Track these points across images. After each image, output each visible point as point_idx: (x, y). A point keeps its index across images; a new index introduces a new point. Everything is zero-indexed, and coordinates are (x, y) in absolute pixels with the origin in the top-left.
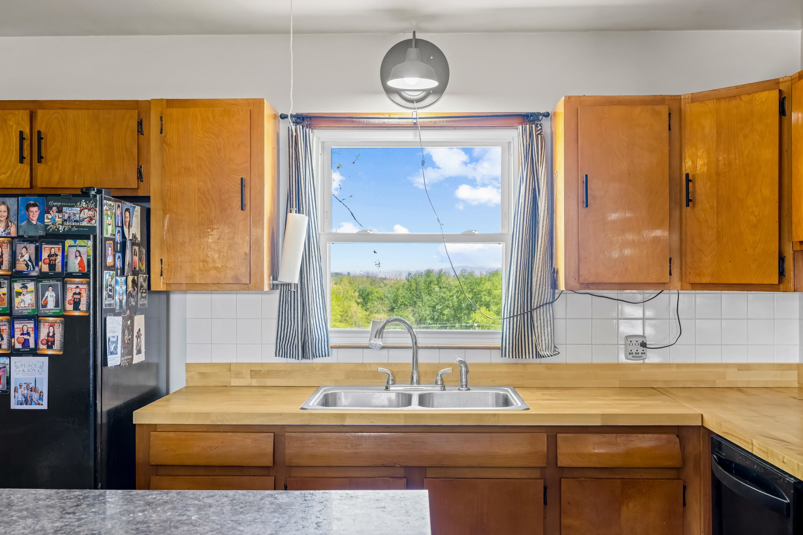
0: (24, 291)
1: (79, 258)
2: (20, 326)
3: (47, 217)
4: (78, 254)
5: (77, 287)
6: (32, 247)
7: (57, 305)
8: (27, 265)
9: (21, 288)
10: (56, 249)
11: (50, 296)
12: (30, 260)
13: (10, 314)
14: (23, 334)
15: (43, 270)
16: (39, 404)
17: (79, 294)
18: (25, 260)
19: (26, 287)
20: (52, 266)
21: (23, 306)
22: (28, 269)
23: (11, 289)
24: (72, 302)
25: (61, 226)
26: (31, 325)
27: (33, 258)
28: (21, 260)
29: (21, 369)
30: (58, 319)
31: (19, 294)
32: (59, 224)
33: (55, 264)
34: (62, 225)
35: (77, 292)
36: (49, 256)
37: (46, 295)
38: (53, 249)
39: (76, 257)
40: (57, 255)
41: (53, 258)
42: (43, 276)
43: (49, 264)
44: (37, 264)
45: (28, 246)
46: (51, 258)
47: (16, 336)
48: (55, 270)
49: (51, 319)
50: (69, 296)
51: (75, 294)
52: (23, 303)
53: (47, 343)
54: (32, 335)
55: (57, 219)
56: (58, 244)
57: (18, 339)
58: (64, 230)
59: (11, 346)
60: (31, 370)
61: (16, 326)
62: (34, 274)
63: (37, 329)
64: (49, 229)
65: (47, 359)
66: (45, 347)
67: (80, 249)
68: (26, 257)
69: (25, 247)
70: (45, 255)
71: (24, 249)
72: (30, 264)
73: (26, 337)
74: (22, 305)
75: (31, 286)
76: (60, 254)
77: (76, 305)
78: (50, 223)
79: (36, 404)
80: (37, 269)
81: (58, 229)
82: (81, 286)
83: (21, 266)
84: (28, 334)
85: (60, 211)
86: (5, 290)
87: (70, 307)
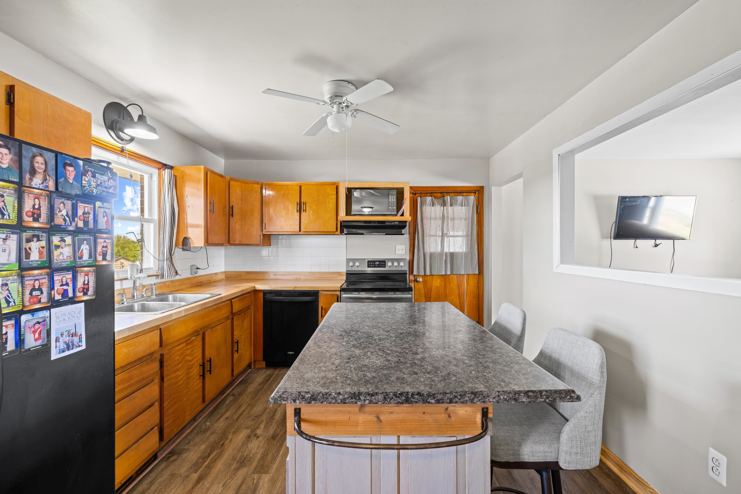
0: (63, 244)
1: (106, 218)
2: (60, 278)
3: (84, 179)
4: (105, 215)
5: (105, 241)
6: (69, 203)
7: (90, 257)
8: (65, 220)
9: (59, 241)
10: (88, 208)
11: (85, 249)
12: (67, 215)
13: (49, 267)
14: (62, 285)
15: (78, 226)
16: (79, 346)
17: (106, 247)
18: (62, 215)
19: (64, 241)
20: (86, 223)
21: (62, 258)
22: (65, 224)
23: (49, 242)
24: (101, 254)
25: (95, 189)
26: (69, 276)
27: (70, 214)
28: (59, 214)
29: (62, 319)
30: (92, 269)
31: (58, 247)
32: (93, 187)
33: (88, 221)
34: (96, 188)
35: (105, 245)
36: (84, 213)
37: (82, 248)
38: (86, 208)
39: (104, 216)
40: (89, 214)
41: (87, 216)
42: (78, 231)
43: (84, 220)
44: (74, 220)
45: (65, 202)
46: (85, 215)
47: (56, 288)
48: (88, 226)
49: (86, 269)
50: (99, 249)
51: (103, 247)
52: (62, 256)
53: (83, 291)
54: (71, 285)
55: (92, 183)
57: (57, 290)
58: (97, 193)
59: (51, 298)
60: (71, 318)
61: (56, 278)
62: (71, 228)
63: (75, 279)
64: (85, 190)
65: (82, 305)
66: (82, 294)
67: (106, 210)
68: (64, 212)
69: (63, 203)
70: (80, 212)
71: (62, 205)
72: (67, 219)
73: (65, 287)
74: (61, 257)
75: (69, 239)
77: (105, 256)
78: (87, 185)
79: (77, 347)
80: (74, 224)
81: (92, 191)
82: (107, 241)
83: (58, 221)
84: (67, 284)
85: (94, 176)
86: (43, 243)
87: (100, 258)
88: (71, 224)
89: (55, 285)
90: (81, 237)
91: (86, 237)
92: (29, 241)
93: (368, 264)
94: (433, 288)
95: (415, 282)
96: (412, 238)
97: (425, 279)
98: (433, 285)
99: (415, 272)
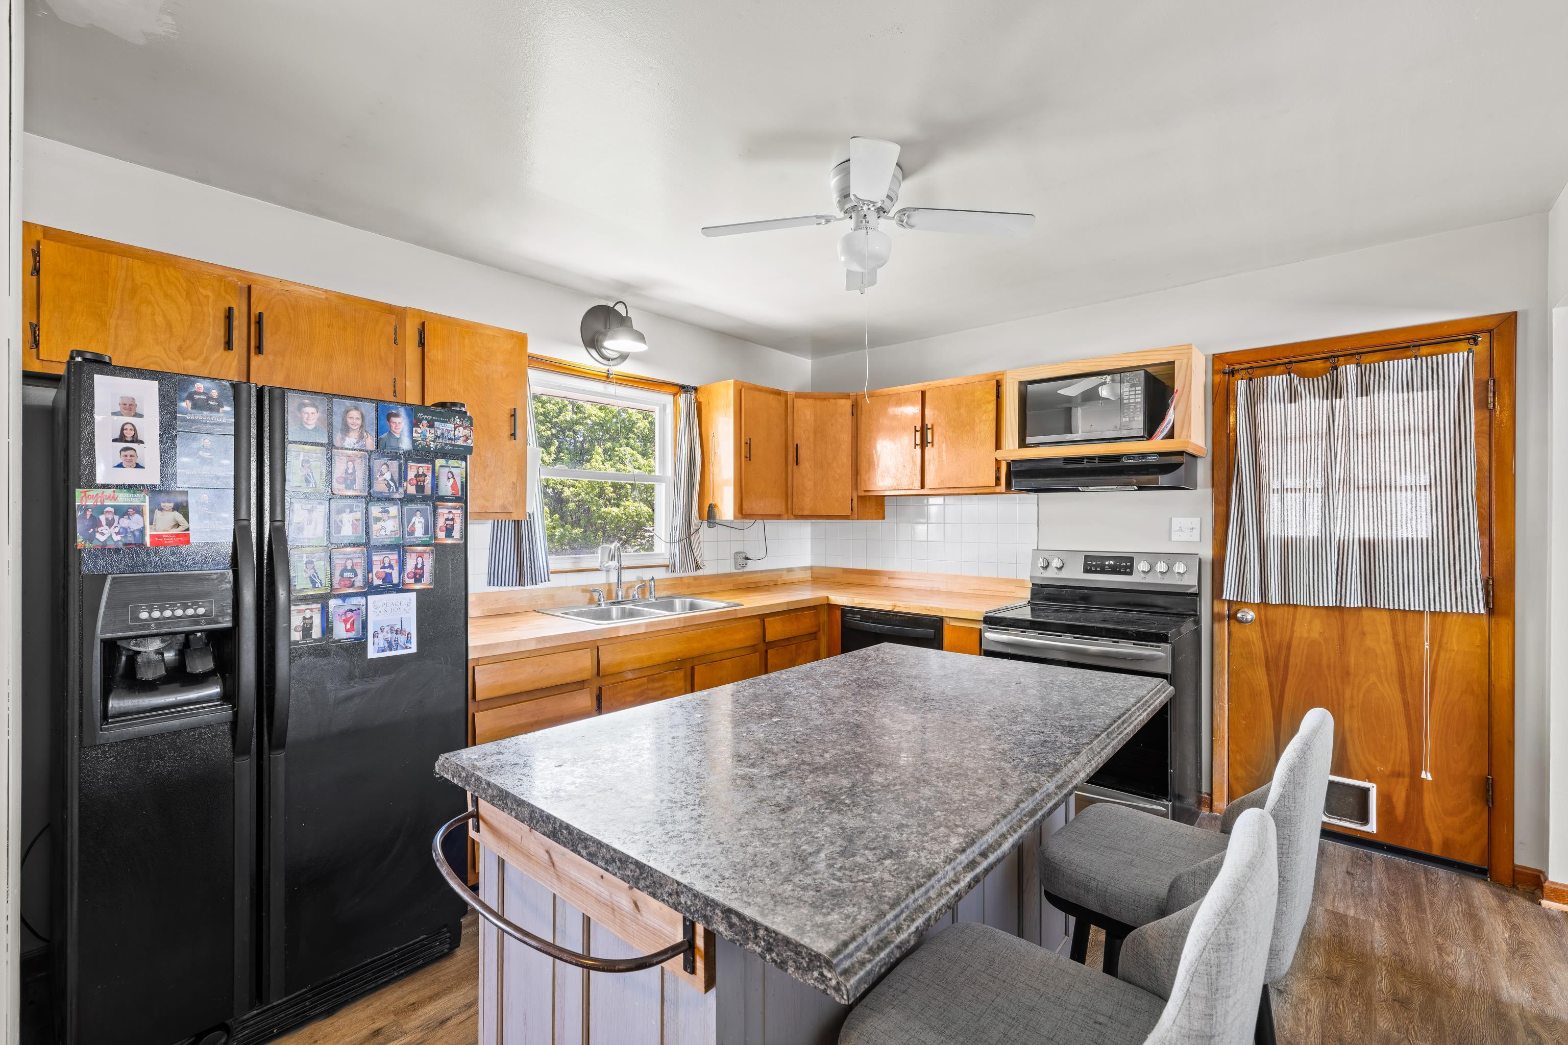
0: (385, 516)
1: (452, 480)
2: (381, 558)
3: (416, 431)
4: (450, 476)
5: (450, 512)
6: (394, 465)
7: (426, 532)
8: (388, 486)
9: (381, 512)
10: (424, 468)
11: (418, 524)
12: (392, 479)
13: (367, 545)
14: (384, 567)
15: (409, 492)
16: (407, 648)
17: (453, 519)
18: (385, 480)
19: (388, 512)
20: (420, 488)
21: (384, 534)
22: (389, 490)
24: (444, 529)
25: (432, 443)
26: (394, 556)
27: (396, 477)
28: (380, 479)
29: (382, 609)
30: (428, 549)
31: (378, 520)
32: (430, 441)
33: (424, 486)
34: (434, 441)
35: (450, 518)
36: (417, 476)
37: (413, 521)
38: (421, 468)
39: (449, 478)
40: (426, 476)
41: (421, 479)
42: (408, 499)
43: (417, 486)
44: (401, 485)
45: (390, 462)
46: (418, 479)
47: (375, 571)
48: (423, 492)
49: (419, 548)
50: (441, 522)
51: (447, 519)
52: (383, 530)
53: (415, 577)
54: (396, 568)
55: (428, 435)
56: (427, 463)
57: (376, 574)
58: (436, 447)
59: (368, 584)
60: (396, 610)
61: (374, 558)
62: (397, 496)
63: (402, 561)
64: (418, 445)
65: (413, 595)
66: (412, 581)
67: (452, 470)
68: (388, 476)
69: (386, 464)
70: (411, 475)
71: (384, 466)
72: (392, 484)
73: (388, 570)
74: (383, 532)
75: (394, 510)
76: (429, 474)
77: (449, 532)
78: (420, 439)
79: (403, 648)
80: (402, 490)
81: (429, 446)
82: (454, 511)
83: (380, 487)
84: (391, 567)
85: (431, 425)
86: (359, 515)
87: (441, 535)
88: (397, 490)
89: (374, 567)
90: (412, 506)
91: (420, 506)
92: (340, 512)
93: (1085, 564)
94: (1295, 643)
95: (1232, 621)
96: (1223, 498)
97: (1265, 614)
98: (1297, 635)
99: (1229, 593)
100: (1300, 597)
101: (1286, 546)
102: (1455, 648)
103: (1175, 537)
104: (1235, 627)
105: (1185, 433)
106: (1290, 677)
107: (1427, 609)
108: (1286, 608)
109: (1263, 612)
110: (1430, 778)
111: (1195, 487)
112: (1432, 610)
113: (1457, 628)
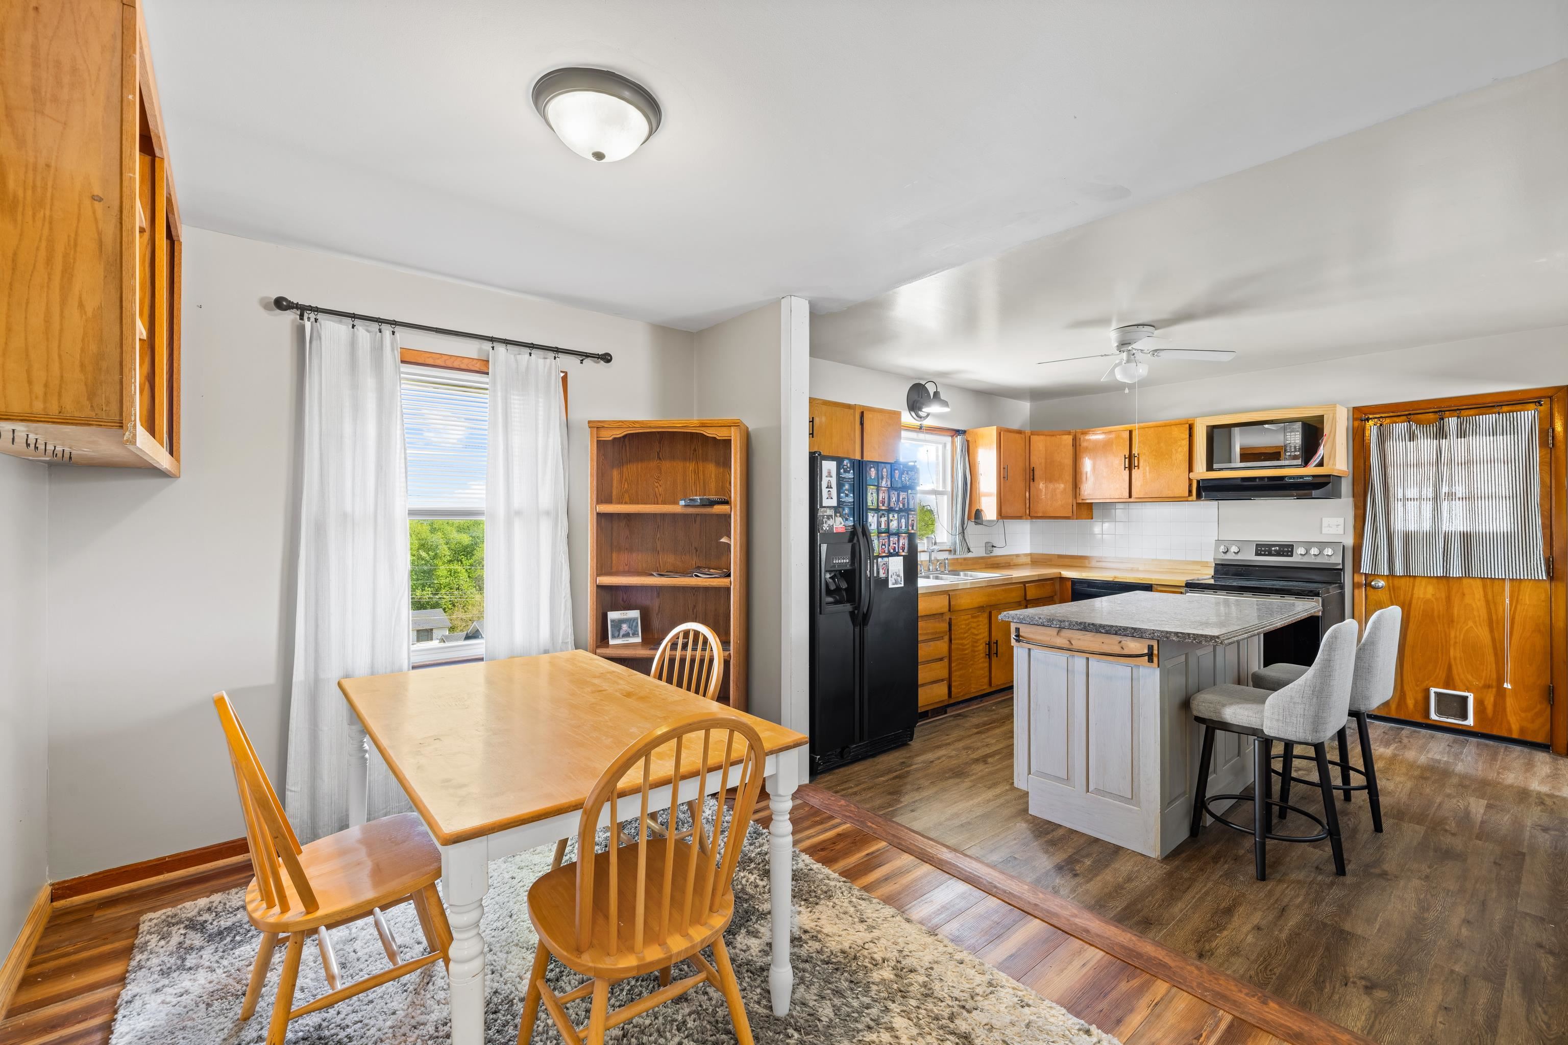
93: (1257, 550)
94: (1414, 601)
95: (1368, 588)
96: (1361, 504)
97: (1393, 583)
98: (1415, 596)
99: (1366, 568)
100: (1418, 570)
101: (1407, 537)
102: (1528, 603)
103: (1325, 531)
104: (1371, 592)
105: (1331, 462)
106: (1411, 625)
107: (1507, 577)
108: (1408, 579)
109: (1391, 581)
110: (1509, 687)
111: (1339, 497)
112: (1511, 577)
113: (1529, 590)
